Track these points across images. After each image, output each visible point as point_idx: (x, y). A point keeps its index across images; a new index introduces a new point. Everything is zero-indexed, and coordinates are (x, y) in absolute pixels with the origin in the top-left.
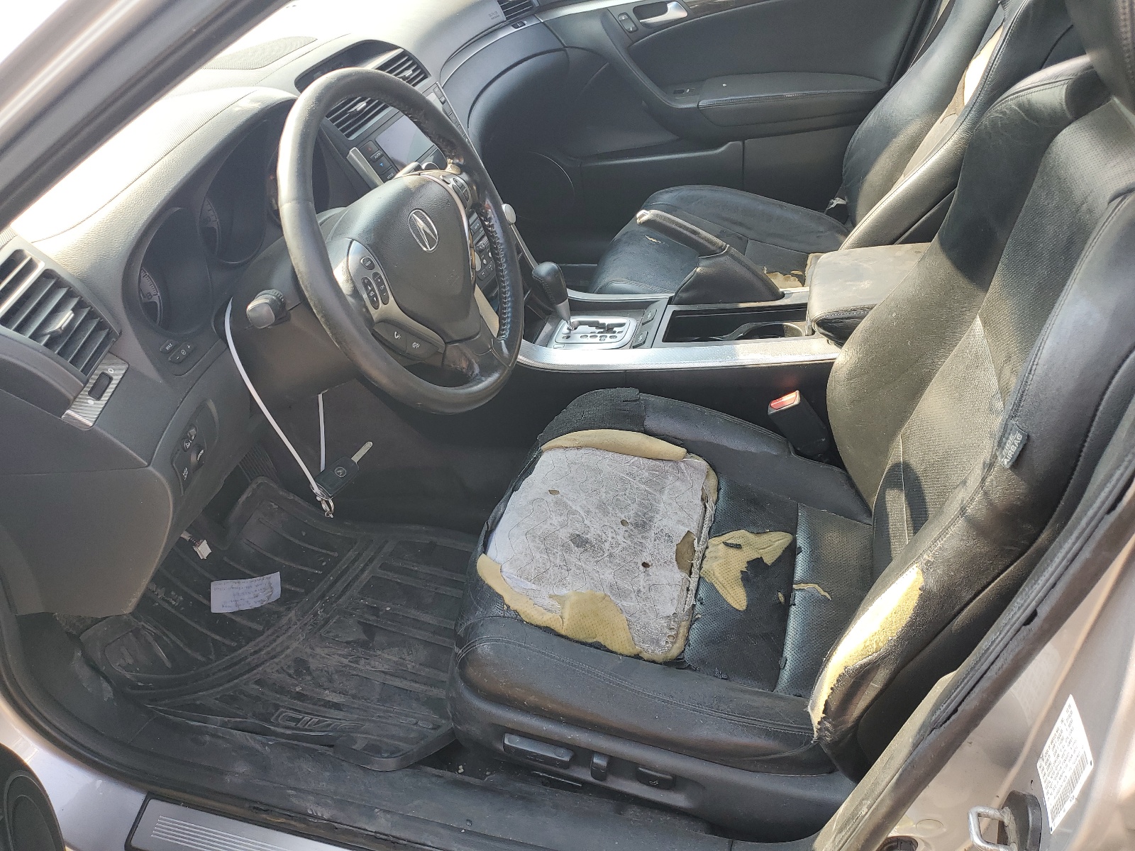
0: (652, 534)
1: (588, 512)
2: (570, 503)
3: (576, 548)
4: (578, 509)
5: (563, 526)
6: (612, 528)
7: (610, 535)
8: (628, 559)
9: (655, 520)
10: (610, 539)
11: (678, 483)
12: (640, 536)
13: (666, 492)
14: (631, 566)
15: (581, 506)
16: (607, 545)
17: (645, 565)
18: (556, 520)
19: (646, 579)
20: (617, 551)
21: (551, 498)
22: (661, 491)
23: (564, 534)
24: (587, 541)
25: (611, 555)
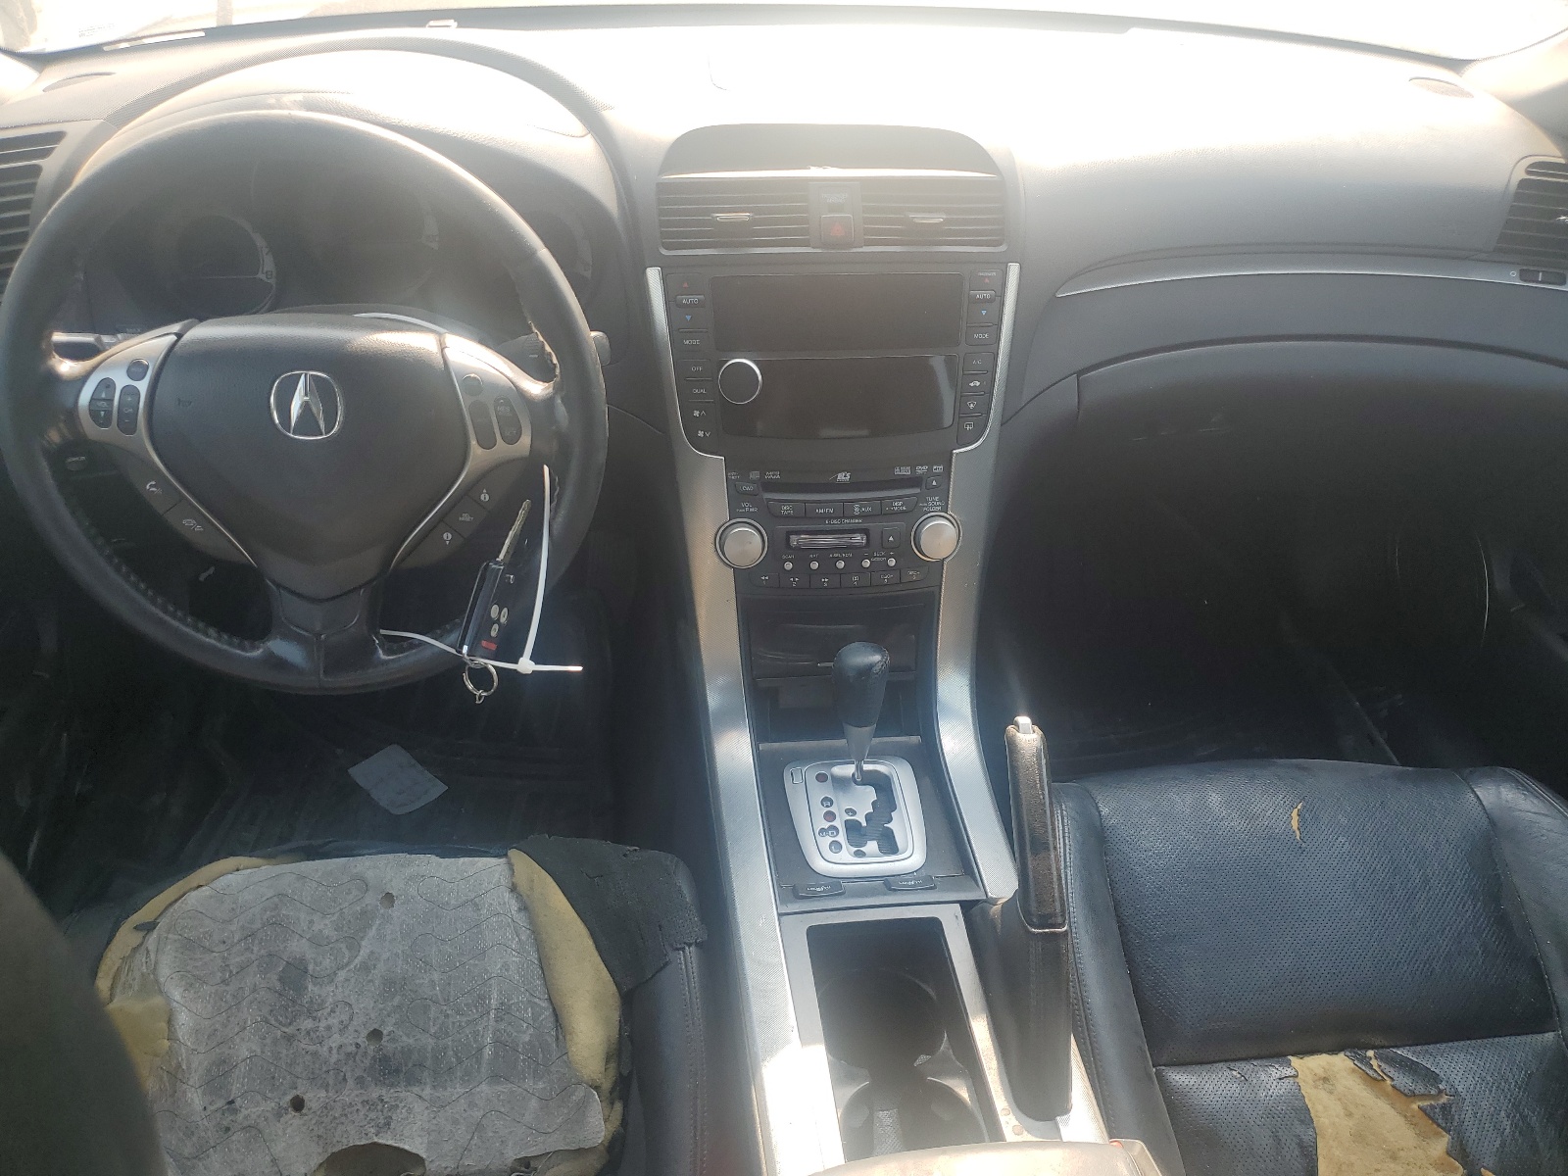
0: (375, 1092)
1: (365, 968)
2: (372, 932)
3: (276, 977)
4: (364, 953)
5: (316, 942)
6: (351, 1019)
7: (334, 1021)
8: (299, 1069)
9: (416, 1089)
10: (323, 1024)
11: (534, 1103)
12: (359, 1073)
13: (500, 1088)
14: (284, 1078)
15: (372, 952)
16: (308, 1024)
17: (298, 1104)
18: (325, 926)
19: (268, 1114)
20: (304, 1044)
21: (371, 899)
22: (495, 1078)
23: (298, 947)
24: (300, 989)
25: (289, 1039)
